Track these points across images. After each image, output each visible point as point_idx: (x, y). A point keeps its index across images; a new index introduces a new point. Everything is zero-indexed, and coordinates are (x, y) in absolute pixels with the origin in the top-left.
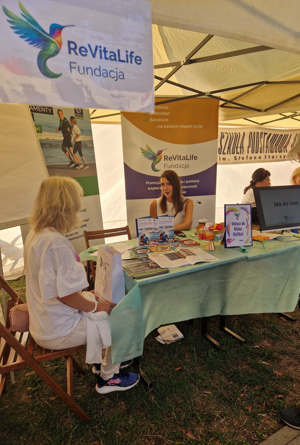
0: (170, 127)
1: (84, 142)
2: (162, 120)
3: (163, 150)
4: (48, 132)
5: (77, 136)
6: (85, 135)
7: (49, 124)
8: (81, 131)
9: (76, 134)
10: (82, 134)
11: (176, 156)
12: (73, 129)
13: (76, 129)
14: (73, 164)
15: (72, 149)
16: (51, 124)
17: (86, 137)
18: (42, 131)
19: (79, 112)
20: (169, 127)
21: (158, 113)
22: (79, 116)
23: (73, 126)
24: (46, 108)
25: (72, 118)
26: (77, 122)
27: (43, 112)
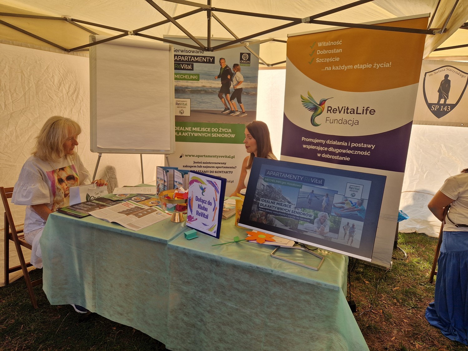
0: (341, 68)
1: (247, 89)
2: (331, 60)
3: (328, 99)
4: (206, 80)
5: (239, 83)
6: (249, 82)
7: (208, 72)
8: (244, 77)
9: (238, 82)
10: (245, 81)
11: (343, 107)
12: (235, 76)
13: (239, 76)
14: (228, 111)
15: (229, 96)
16: (210, 73)
17: (249, 84)
18: (200, 79)
19: (246, 59)
20: (339, 68)
21: (327, 51)
22: (245, 63)
23: (235, 73)
24: (208, 58)
25: (235, 66)
26: (241, 69)
27: (204, 62)
